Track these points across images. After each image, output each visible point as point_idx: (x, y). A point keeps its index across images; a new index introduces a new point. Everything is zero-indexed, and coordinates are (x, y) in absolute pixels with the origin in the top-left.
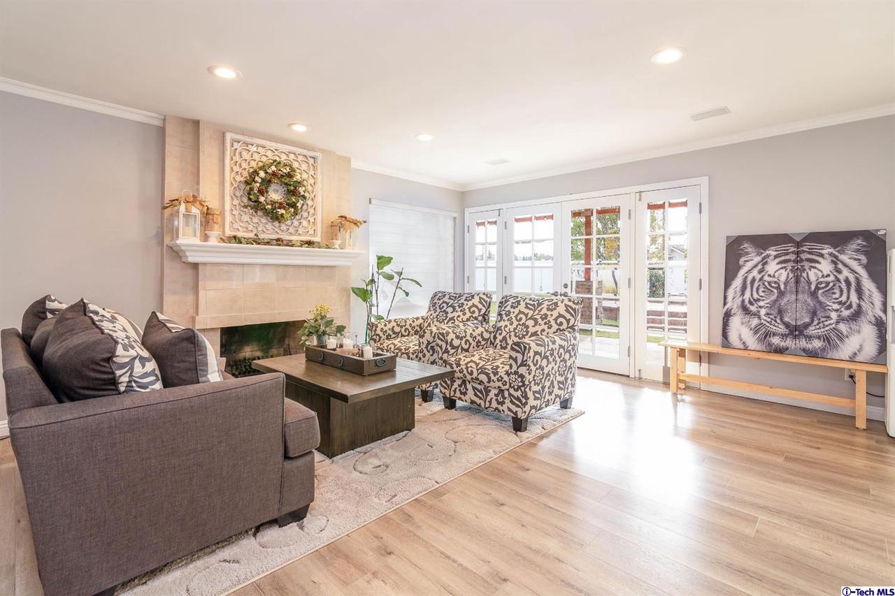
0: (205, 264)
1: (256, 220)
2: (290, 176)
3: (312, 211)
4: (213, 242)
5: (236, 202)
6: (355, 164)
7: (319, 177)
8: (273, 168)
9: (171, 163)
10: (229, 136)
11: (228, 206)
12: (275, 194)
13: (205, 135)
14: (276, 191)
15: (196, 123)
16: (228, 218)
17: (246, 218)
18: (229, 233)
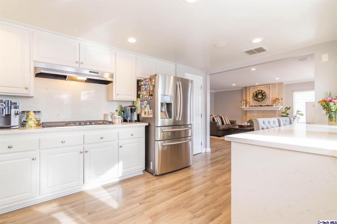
0: (248, 111)
1: (256, 102)
2: (261, 92)
3: (269, 98)
4: (247, 107)
5: (253, 99)
6: (284, 83)
7: (271, 90)
8: (258, 92)
9: (244, 95)
10: (251, 88)
11: (251, 100)
12: (260, 97)
13: (248, 88)
14: (260, 96)
15: (246, 87)
16: (251, 102)
17: (254, 102)
18: (251, 105)
